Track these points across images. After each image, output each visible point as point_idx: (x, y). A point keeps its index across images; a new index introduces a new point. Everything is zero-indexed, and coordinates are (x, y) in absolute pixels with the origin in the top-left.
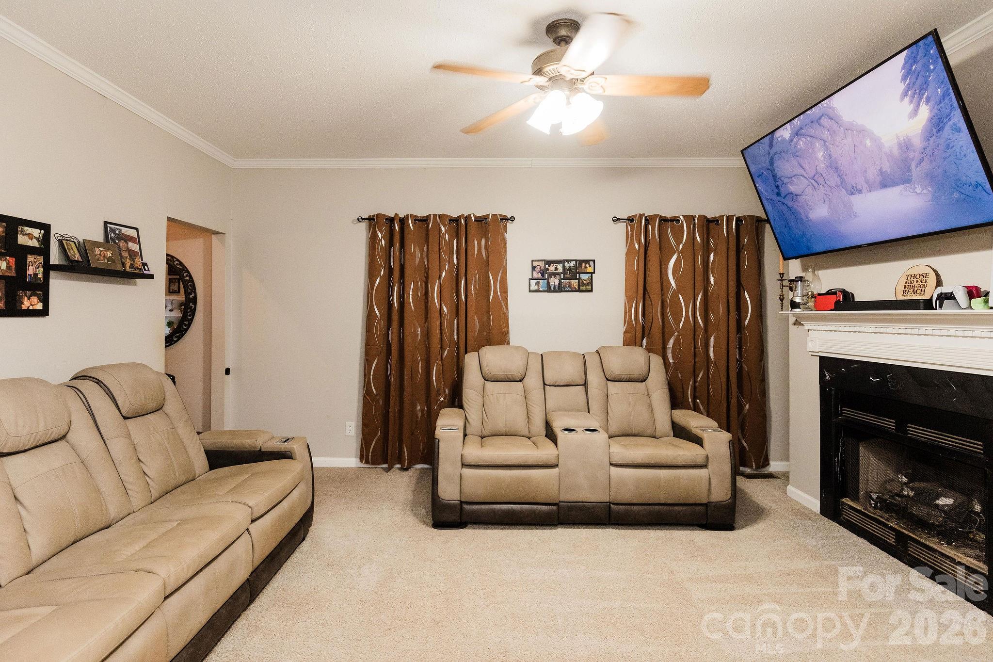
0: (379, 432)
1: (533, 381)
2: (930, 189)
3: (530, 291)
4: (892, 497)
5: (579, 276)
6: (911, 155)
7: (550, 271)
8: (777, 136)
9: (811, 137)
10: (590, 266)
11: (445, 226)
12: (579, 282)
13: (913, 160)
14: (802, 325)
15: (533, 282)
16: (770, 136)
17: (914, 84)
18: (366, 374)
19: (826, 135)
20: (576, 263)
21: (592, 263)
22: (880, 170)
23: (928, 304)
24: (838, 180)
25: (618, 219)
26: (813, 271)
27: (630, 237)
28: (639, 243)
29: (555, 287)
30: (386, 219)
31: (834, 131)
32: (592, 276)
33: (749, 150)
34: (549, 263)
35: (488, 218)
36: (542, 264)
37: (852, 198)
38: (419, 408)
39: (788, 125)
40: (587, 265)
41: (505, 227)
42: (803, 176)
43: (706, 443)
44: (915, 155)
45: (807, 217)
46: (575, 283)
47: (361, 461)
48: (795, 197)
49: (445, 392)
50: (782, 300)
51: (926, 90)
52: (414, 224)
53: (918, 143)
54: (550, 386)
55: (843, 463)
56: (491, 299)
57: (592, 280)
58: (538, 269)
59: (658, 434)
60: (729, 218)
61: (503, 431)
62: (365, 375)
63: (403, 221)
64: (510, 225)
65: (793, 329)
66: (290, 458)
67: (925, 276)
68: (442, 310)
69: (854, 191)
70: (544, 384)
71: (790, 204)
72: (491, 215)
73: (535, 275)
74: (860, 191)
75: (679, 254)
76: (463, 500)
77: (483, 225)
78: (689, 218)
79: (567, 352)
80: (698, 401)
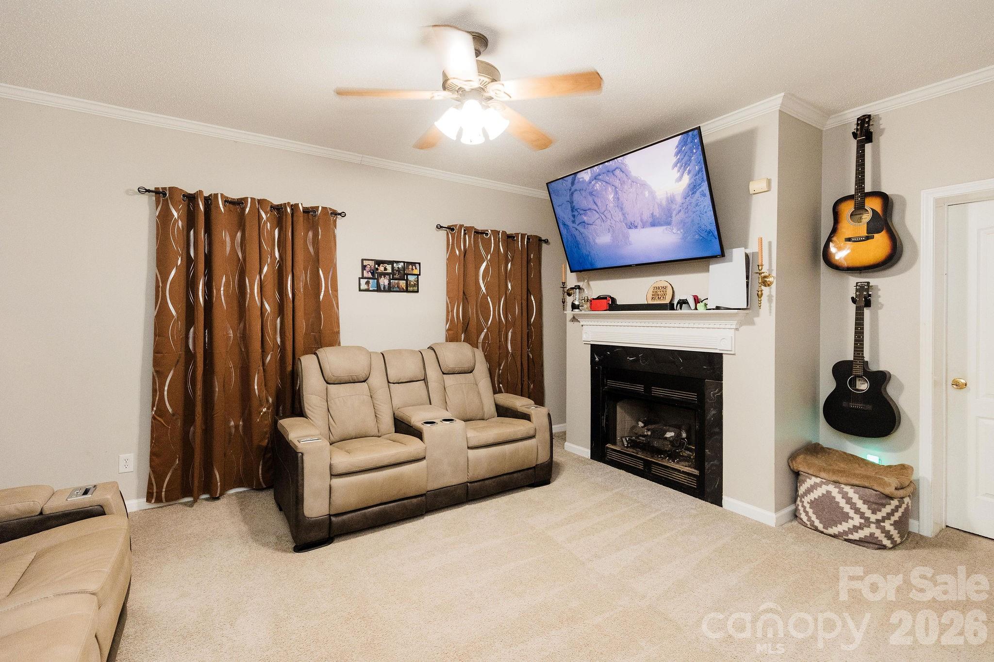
0: (177, 460)
1: (377, 380)
2: (682, 231)
3: (360, 290)
4: (637, 437)
5: (407, 277)
6: (674, 206)
7: (379, 271)
8: (579, 177)
9: (606, 182)
10: (416, 269)
11: (266, 213)
12: (407, 283)
13: (674, 210)
14: (579, 321)
15: (363, 281)
16: (573, 176)
17: (682, 159)
18: (157, 390)
19: (617, 183)
20: (404, 265)
21: (417, 265)
22: (652, 214)
23: (671, 306)
24: (622, 217)
25: (441, 227)
26: (588, 281)
27: (451, 244)
28: (460, 250)
29: (384, 287)
30: (184, 196)
31: (624, 182)
32: (418, 277)
33: (553, 184)
34: (379, 263)
35: (318, 210)
36: (372, 263)
37: (630, 231)
38: (232, 423)
39: (589, 170)
40: (414, 268)
41: (335, 221)
42: (595, 210)
43: (533, 418)
44: (676, 207)
45: (594, 241)
46: (403, 283)
47: (149, 500)
48: (586, 226)
49: (268, 401)
50: (564, 302)
51: (689, 165)
52: (224, 206)
53: (679, 199)
54: (394, 383)
55: (607, 420)
56: (321, 297)
57: (418, 282)
58: (368, 268)
59: (486, 416)
60: (523, 236)
61: (353, 434)
62: (154, 391)
63: (209, 201)
64: (340, 221)
65: (570, 326)
66: (103, 513)
67: (665, 288)
68: (263, 310)
69: (632, 226)
70: (389, 382)
71: (582, 230)
72: (320, 208)
73: (366, 274)
74: (636, 227)
75: (488, 263)
76: (331, 513)
77: (311, 217)
78: (495, 233)
79: (406, 350)
80: (501, 385)
